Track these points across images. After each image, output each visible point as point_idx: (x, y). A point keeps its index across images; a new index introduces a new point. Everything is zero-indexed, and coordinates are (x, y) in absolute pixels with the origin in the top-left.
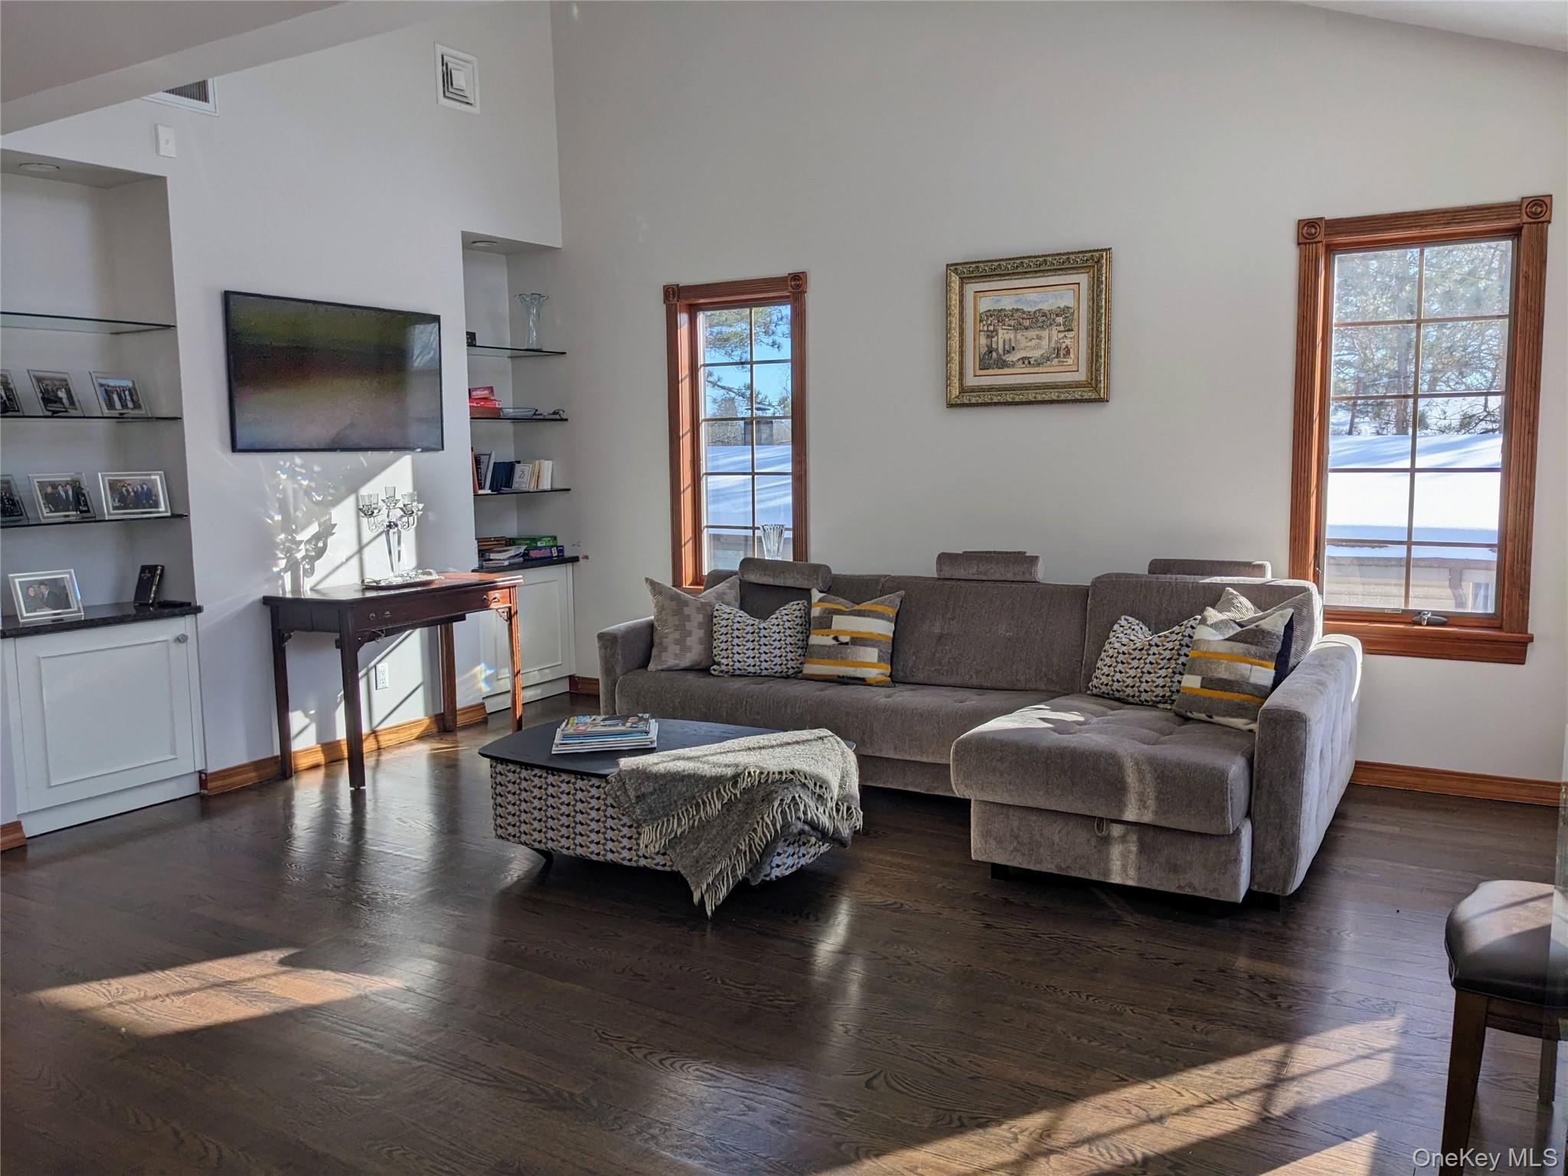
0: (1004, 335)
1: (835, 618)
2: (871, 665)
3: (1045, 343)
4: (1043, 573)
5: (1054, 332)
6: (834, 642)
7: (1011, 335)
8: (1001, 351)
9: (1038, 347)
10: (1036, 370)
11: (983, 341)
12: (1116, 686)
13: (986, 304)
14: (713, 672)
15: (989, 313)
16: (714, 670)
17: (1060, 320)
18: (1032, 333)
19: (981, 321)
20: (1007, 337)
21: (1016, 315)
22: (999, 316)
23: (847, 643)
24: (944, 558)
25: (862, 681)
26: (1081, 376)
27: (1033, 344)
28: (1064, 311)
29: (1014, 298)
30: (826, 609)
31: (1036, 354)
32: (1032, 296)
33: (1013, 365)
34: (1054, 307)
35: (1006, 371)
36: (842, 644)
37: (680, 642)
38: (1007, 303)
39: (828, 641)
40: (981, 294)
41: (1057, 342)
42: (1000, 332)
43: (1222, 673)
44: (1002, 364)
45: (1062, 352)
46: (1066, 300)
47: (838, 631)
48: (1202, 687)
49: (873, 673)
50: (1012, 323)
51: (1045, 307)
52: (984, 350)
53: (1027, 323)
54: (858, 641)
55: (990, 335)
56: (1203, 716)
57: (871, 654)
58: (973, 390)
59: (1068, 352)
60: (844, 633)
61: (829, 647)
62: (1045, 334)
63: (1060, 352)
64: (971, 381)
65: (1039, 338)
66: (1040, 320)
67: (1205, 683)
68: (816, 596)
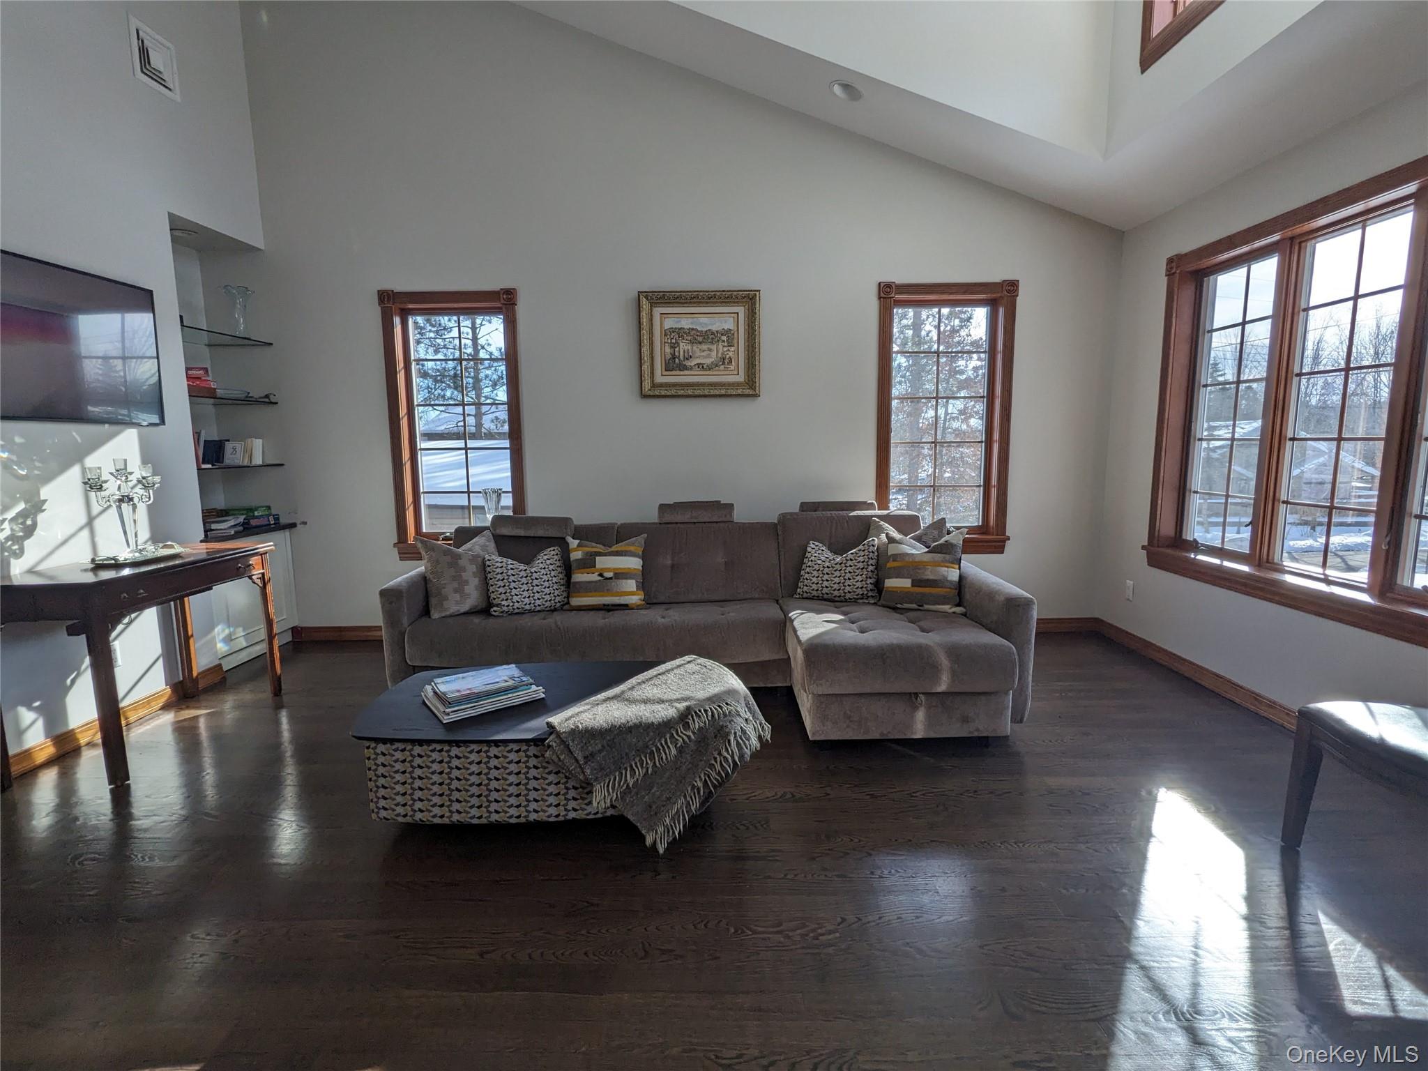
0: (684, 347)
1: (597, 558)
2: (632, 594)
3: (714, 354)
4: (740, 516)
5: (720, 347)
6: (600, 578)
7: (689, 347)
8: (681, 357)
9: (709, 356)
10: (708, 373)
11: (668, 350)
12: (825, 590)
13: (669, 323)
14: (494, 613)
15: (672, 330)
16: (495, 611)
17: (724, 338)
18: (704, 347)
19: (666, 335)
20: (686, 348)
21: (692, 333)
22: (680, 333)
23: (611, 578)
24: (663, 508)
25: (625, 607)
26: (741, 378)
27: (706, 354)
28: (727, 332)
29: (690, 320)
30: (587, 553)
31: (708, 361)
32: (704, 320)
33: (691, 368)
34: (720, 329)
35: (686, 372)
36: (607, 579)
37: (459, 590)
38: (685, 323)
39: (594, 577)
40: (665, 316)
41: (723, 354)
42: (681, 345)
43: (929, 575)
44: (683, 367)
45: (726, 361)
46: (729, 324)
47: (602, 569)
48: (912, 586)
49: (635, 599)
50: (689, 338)
51: (714, 328)
52: (669, 356)
53: (700, 339)
54: (620, 575)
55: (673, 346)
56: (914, 606)
57: (631, 585)
58: (661, 385)
59: (730, 361)
60: (609, 570)
61: (596, 582)
62: (714, 347)
63: (725, 361)
64: (659, 379)
65: (710, 350)
66: (710, 337)
67: (916, 583)
68: (573, 543)
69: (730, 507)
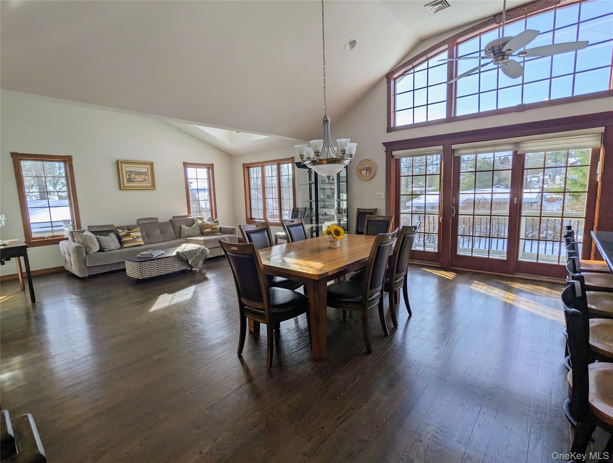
1: (131, 234)
2: (142, 242)
3: (142, 178)
4: (160, 221)
5: (144, 176)
6: (133, 238)
7: (134, 176)
8: (132, 179)
9: (141, 179)
10: (140, 183)
11: (128, 177)
13: (127, 169)
14: (106, 250)
15: (129, 171)
17: (144, 174)
18: (139, 176)
19: (127, 172)
21: (135, 172)
22: (131, 172)
23: (136, 238)
24: (138, 220)
25: (141, 245)
26: (150, 185)
27: (139, 178)
28: (145, 172)
30: (127, 233)
31: (140, 180)
32: (138, 169)
33: (135, 182)
34: (143, 171)
38: (133, 169)
39: (131, 238)
40: (126, 167)
41: (144, 178)
42: (132, 175)
43: (214, 227)
44: (132, 181)
46: (146, 170)
47: (133, 236)
49: (143, 243)
51: (141, 171)
52: (128, 178)
53: (137, 174)
54: (138, 237)
55: (130, 176)
57: (141, 239)
58: (127, 187)
59: (147, 180)
60: (135, 236)
61: (132, 240)
62: (142, 176)
63: (145, 180)
64: (126, 185)
65: (141, 177)
66: (140, 173)
67: (212, 229)
68: (120, 231)
69: (157, 219)
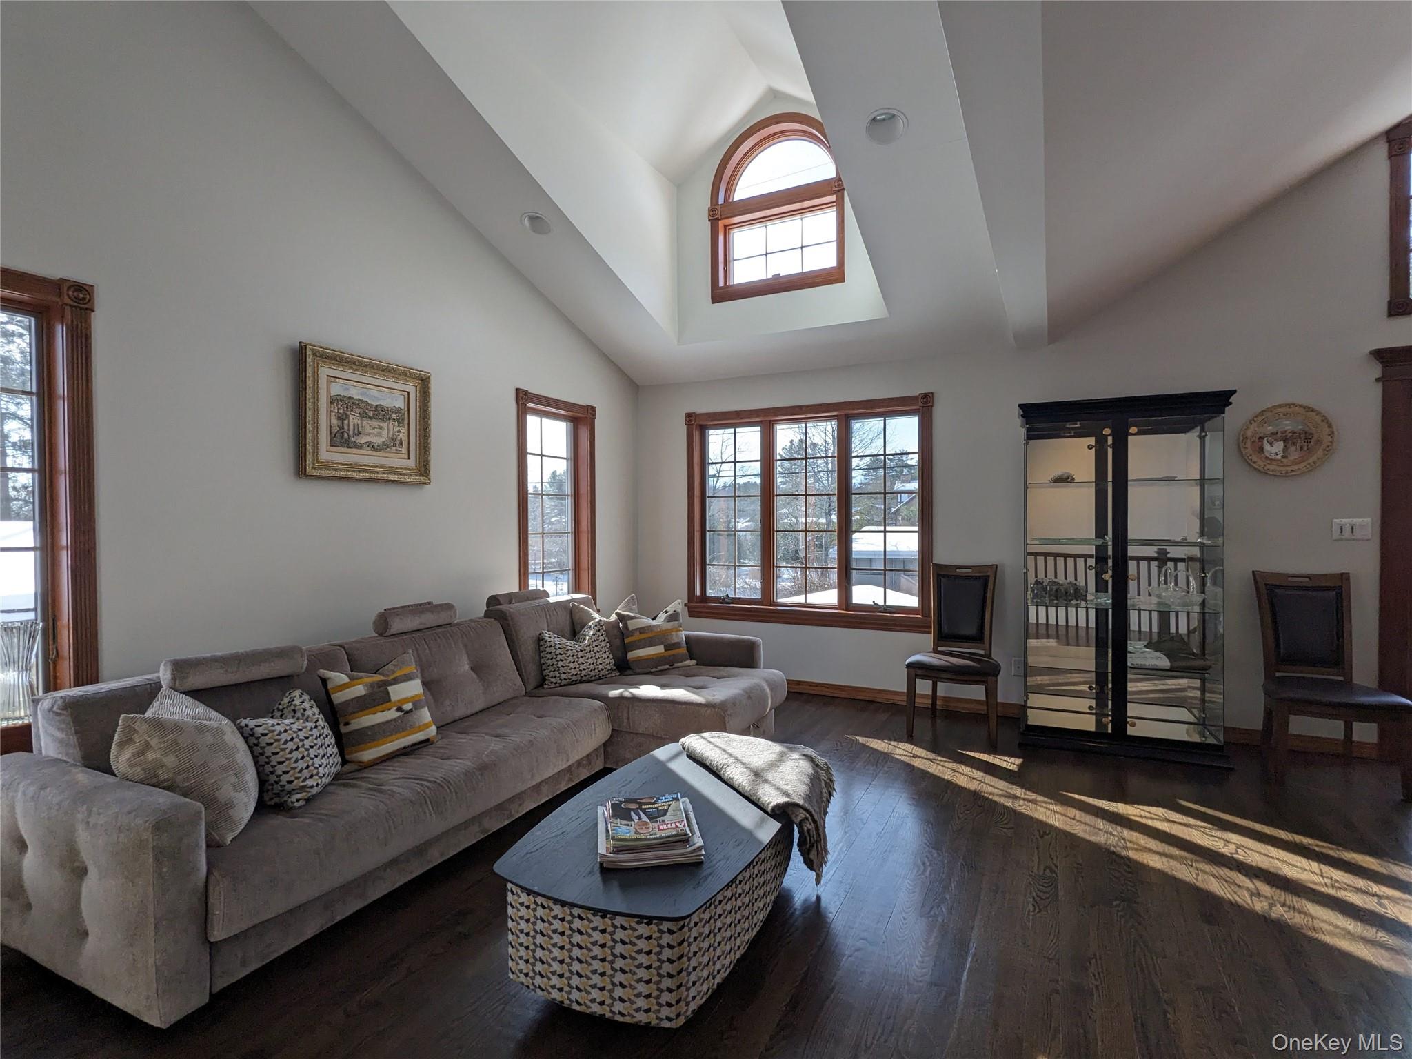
0: (354, 419)
1: (390, 689)
2: (428, 724)
3: (385, 433)
5: (391, 426)
6: (400, 714)
7: (359, 422)
8: (351, 432)
9: (379, 435)
10: (378, 453)
11: (335, 421)
13: (336, 390)
14: (297, 804)
15: (342, 399)
16: (298, 800)
17: (394, 416)
18: (375, 423)
19: (331, 403)
20: (356, 421)
21: (361, 406)
22: (348, 403)
23: (411, 710)
26: (411, 463)
27: (376, 433)
28: (398, 411)
29: (360, 391)
30: (372, 685)
31: (379, 440)
32: (374, 392)
33: (360, 447)
34: (391, 406)
35: (355, 450)
36: (407, 712)
38: (355, 393)
39: (393, 714)
40: (333, 379)
41: (394, 432)
42: (351, 417)
44: (348, 444)
45: (397, 443)
46: (400, 403)
47: (399, 701)
48: (665, 650)
49: (432, 731)
50: (358, 411)
51: (385, 404)
52: (335, 429)
53: (370, 414)
54: (415, 704)
55: (342, 418)
56: (667, 666)
57: (425, 715)
58: (327, 465)
59: (401, 444)
60: (406, 700)
61: (395, 720)
62: (385, 425)
63: (394, 442)
64: (324, 456)
65: (381, 428)
66: (380, 413)
67: (668, 647)
68: (338, 678)
